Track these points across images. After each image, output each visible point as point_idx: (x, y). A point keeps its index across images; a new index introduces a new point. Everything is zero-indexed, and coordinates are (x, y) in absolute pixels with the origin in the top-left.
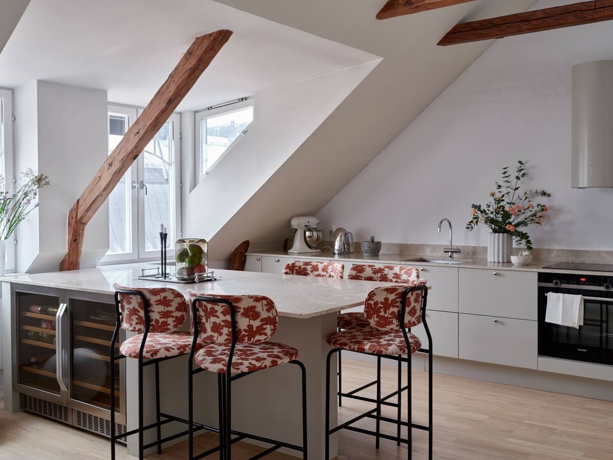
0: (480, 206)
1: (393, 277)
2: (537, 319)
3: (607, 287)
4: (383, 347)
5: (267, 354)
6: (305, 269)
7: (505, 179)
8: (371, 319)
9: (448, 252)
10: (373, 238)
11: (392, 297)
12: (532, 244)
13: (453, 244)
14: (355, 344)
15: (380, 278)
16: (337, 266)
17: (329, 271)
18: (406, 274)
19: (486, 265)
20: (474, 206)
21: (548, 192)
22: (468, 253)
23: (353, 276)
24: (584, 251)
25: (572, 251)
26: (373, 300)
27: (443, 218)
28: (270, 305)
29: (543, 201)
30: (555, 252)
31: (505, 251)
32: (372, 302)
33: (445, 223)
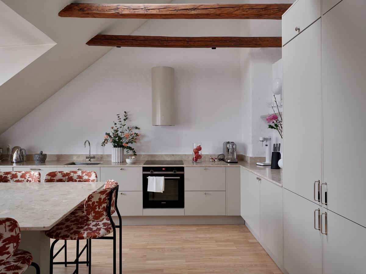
0: (109, 133)
1: (77, 178)
2: (142, 190)
3: (175, 172)
4: (96, 233)
6: (6, 177)
7: (119, 120)
8: (90, 215)
9: (88, 158)
10: (42, 152)
11: (103, 197)
12: (136, 152)
13: (91, 154)
14: (75, 235)
15: (67, 179)
16: (34, 174)
17: (27, 178)
18: (87, 176)
19: (111, 164)
20: (107, 134)
21: (138, 127)
22: (98, 158)
23: (48, 180)
24: (155, 155)
25: (150, 155)
26: (91, 201)
27: (86, 140)
29: (137, 131)
30: (142, 156)
31: (121, 156)
32: (90, 203)
33: (87, 143)
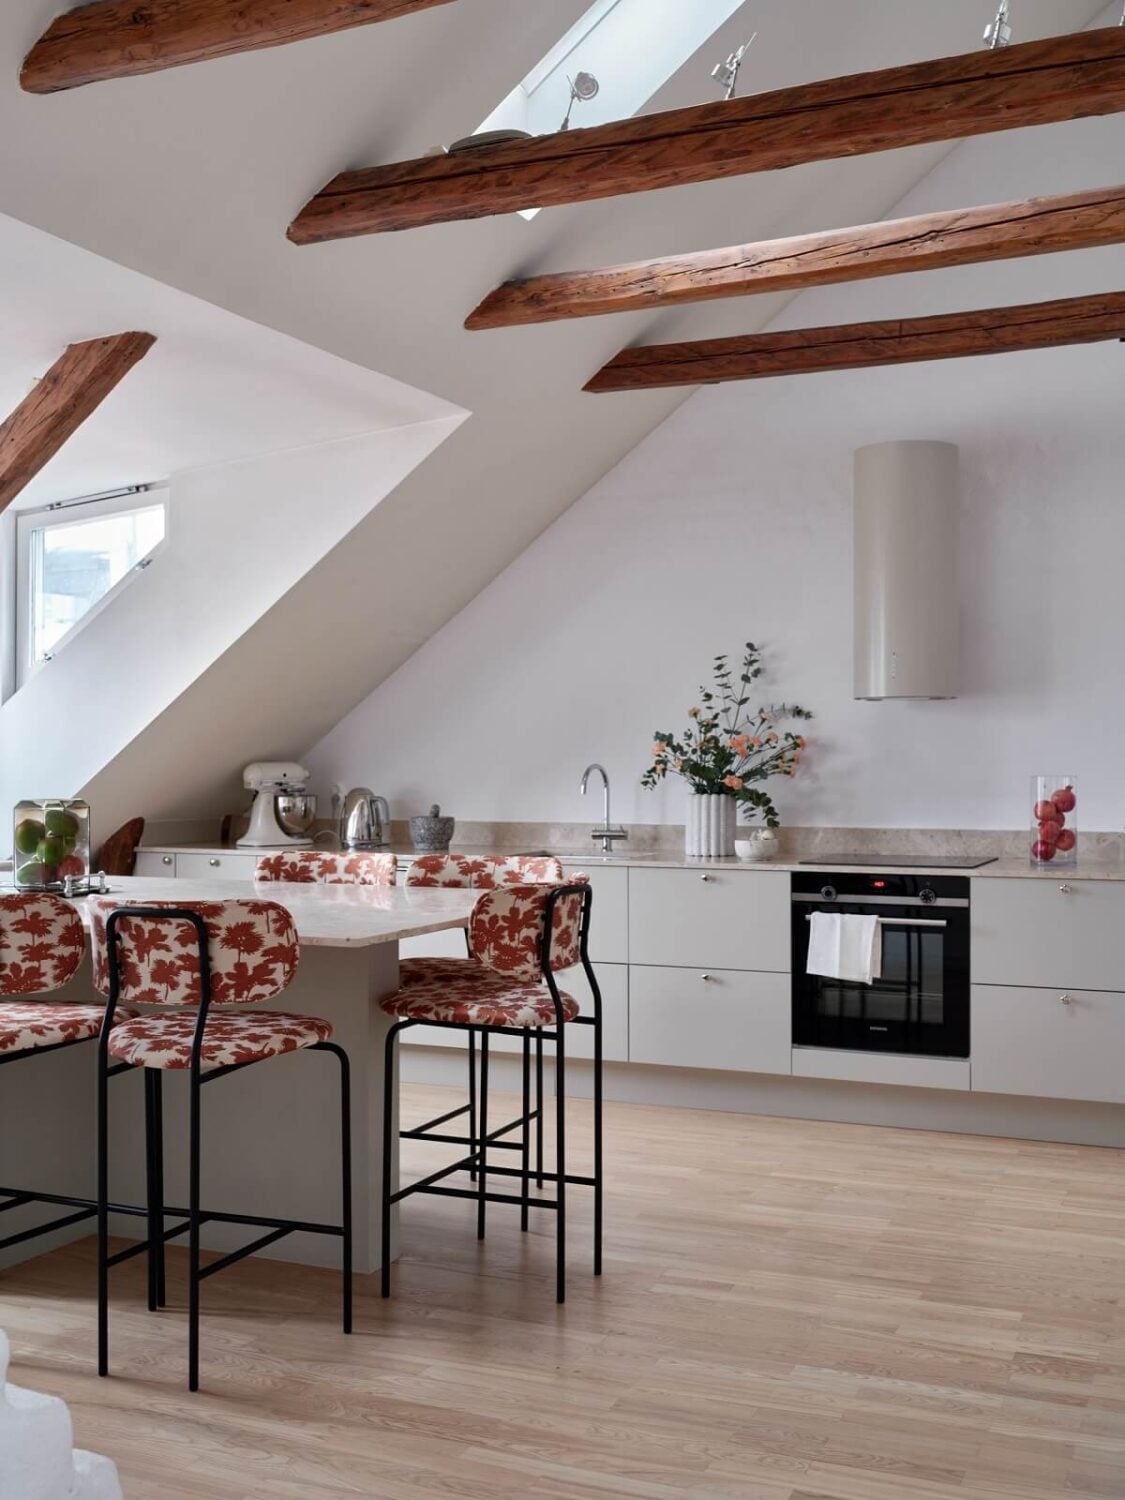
0: (671, 736)
1: (506, 881)
2: (789, 970)
3: (926, 898)
4: (507, 1013)
5: (269, 1028)
6: (305, 869)
7: (720, 681)
8: (484, 952)
9: (601, 837)
10: (436, 809)
11: (525, 906)
12: (776, 814)
13: (611, 822)
14: (447, 1007)
15: (476, 882)
16: (379, 861)
17: (361, 872)
18: (535, 872)
19: (683, 860)
20: (660, 737)
21: (806, 709)
22: (642, 840)
23: (418, 880)
24: (877, 831)
25: (853, 831)
26: (487, 913)
27: (591, 764)
28: (284, 920)
29: (797, 726)
30: (821, 834)
31: (722, 831)
32: (485, 917)
33: (596, 775)
